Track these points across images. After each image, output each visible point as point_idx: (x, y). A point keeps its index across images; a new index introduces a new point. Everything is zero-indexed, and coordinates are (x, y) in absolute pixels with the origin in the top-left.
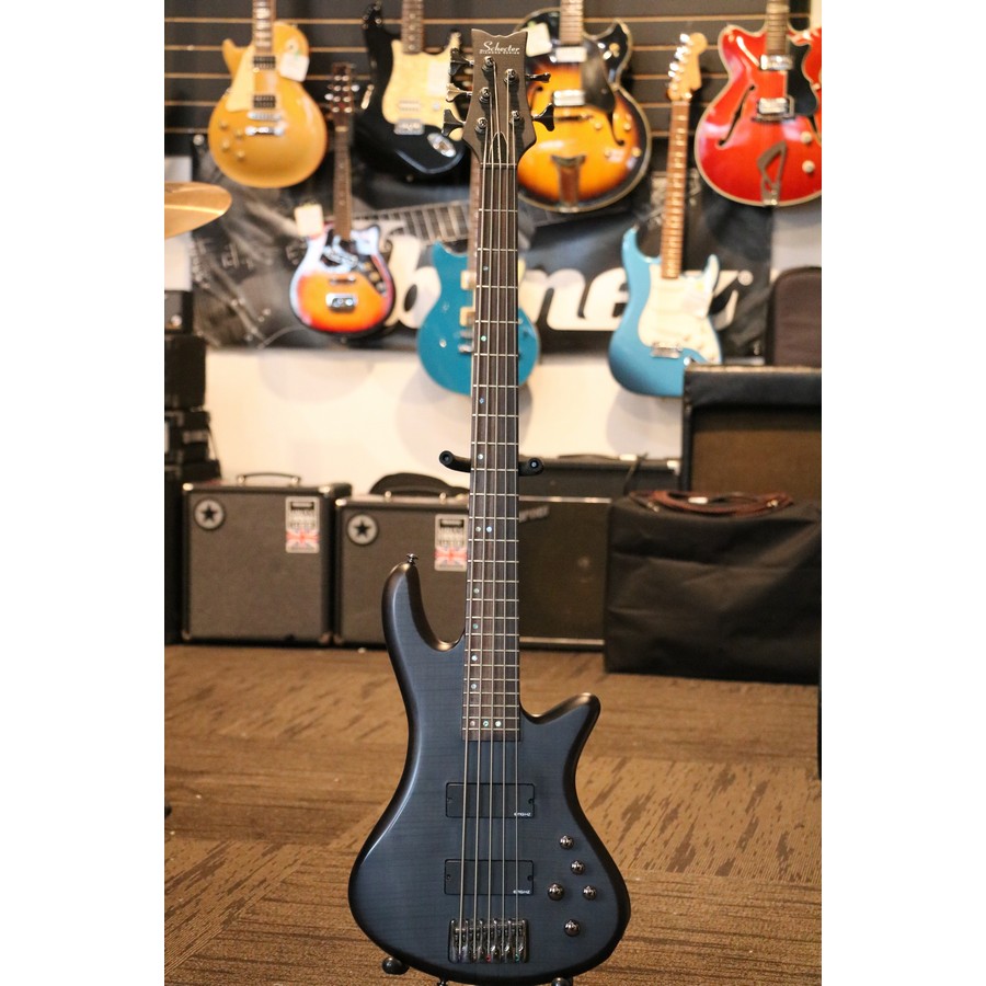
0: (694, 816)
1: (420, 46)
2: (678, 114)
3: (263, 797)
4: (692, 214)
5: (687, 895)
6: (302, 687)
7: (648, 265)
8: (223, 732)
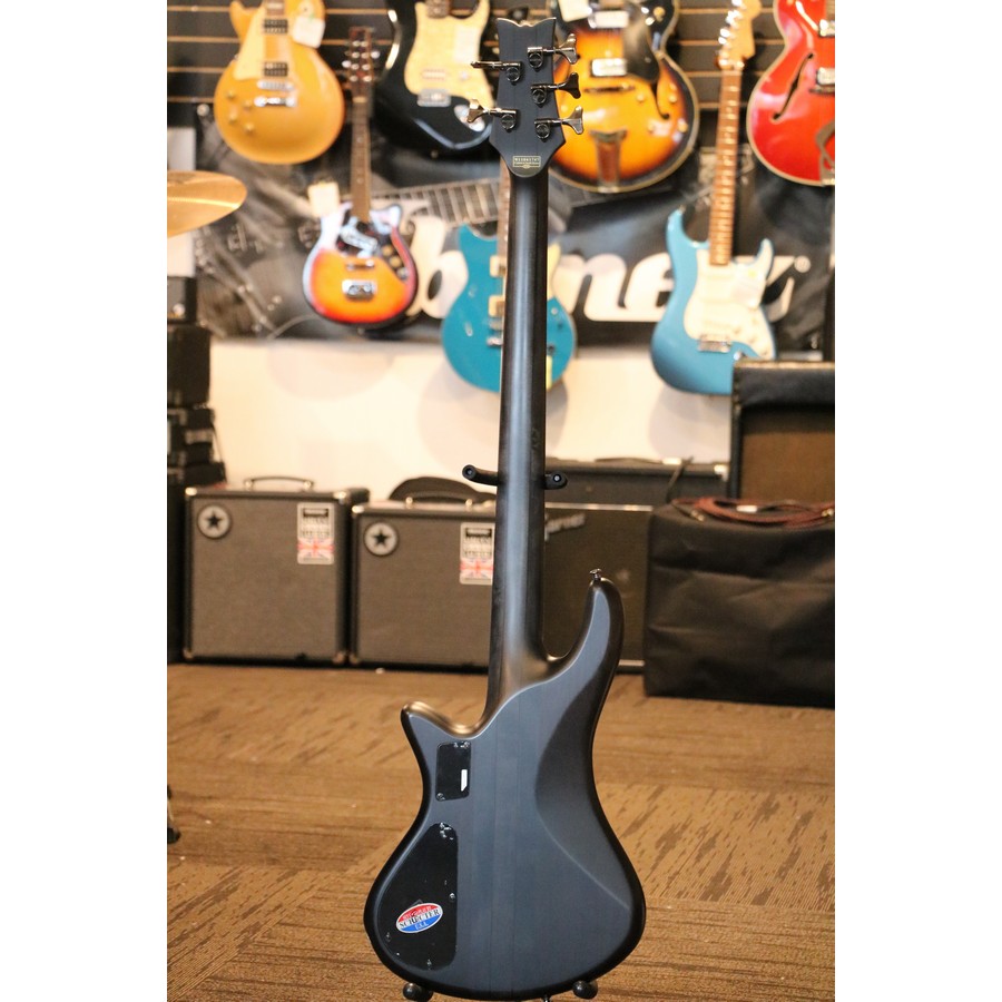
0: (732, 846)
1: (446, 8)
2: (730, 85)
3: (276, 823)
4: (744, 194)
5: (720, 923)
6: (316, 709)
7: (695, 250)
8: (232, 756)
